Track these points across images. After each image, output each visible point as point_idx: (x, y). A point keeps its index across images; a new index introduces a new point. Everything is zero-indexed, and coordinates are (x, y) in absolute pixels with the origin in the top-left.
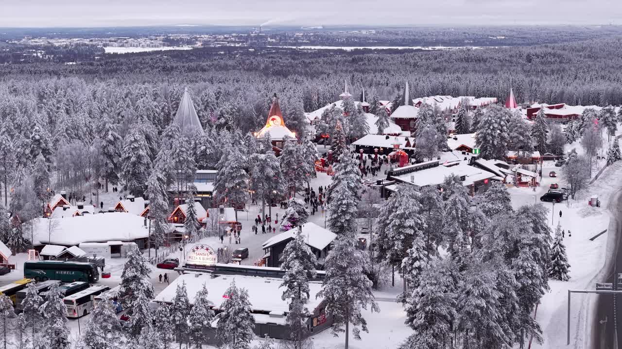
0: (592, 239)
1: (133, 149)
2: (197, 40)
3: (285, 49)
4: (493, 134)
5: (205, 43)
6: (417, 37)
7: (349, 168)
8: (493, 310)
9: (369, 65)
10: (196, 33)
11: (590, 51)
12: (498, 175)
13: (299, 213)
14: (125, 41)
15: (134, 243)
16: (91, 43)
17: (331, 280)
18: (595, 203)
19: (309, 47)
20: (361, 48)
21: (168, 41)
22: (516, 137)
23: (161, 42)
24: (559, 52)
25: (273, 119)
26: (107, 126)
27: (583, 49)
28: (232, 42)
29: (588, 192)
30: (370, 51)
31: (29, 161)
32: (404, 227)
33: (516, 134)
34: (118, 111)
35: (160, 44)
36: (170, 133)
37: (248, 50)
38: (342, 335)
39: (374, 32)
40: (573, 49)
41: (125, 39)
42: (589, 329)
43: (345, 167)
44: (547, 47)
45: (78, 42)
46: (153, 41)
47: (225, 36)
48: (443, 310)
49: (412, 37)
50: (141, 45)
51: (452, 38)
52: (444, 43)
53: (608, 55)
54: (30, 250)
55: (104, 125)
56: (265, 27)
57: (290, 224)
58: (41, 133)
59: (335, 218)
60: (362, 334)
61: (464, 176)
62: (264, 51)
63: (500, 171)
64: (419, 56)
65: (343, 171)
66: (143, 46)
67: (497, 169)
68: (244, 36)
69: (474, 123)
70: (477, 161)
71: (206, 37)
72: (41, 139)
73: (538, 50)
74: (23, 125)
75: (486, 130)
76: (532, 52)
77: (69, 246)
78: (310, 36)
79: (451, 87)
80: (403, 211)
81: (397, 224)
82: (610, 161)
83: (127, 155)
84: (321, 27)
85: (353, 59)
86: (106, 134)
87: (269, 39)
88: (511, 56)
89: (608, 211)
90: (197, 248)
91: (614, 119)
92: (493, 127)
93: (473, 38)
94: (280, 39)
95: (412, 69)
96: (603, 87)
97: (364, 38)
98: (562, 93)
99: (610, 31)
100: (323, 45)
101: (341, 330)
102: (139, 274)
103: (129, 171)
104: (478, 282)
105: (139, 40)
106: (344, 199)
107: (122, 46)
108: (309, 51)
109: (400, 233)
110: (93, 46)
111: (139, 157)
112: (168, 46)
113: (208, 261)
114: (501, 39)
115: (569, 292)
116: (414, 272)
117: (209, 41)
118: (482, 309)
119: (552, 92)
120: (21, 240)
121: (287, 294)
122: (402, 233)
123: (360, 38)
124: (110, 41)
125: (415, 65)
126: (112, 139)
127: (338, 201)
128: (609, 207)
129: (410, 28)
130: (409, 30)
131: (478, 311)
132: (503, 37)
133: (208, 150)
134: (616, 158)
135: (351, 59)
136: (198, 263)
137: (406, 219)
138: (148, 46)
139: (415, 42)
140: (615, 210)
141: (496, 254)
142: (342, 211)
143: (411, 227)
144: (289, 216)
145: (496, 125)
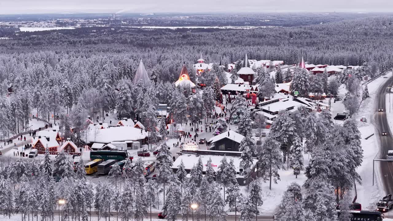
0: (366, 139)
1: (124, 93)
2: (77, 23)
3: (133, 28)
4: (302, 83)
5: (82, 25)
6: (215, 21)
7: (241, 103)
8: (345, 167)
9: (195, 39)
10: (76, 18)
11: (327, 30)
12: (309, 106)
13: (223, 125)
14: (32, 24)
15: (138, 142)
16: (10, 25)
17: (264, 155)
18: (364, 120)
19: (148, 27)
20: (181, 27)
21: (59, 24)
22: (314, 85)
23: (55, 24)
24: (309, 31)
25: (183, 76)
26: (104, 80)
27: (323, 29)
28: (99, 24)
29: (358, 114)
30: (187, 30)
31: (63, 100)
32: (288, 131)
33: (313, 84)
34: (94, 72)
35: (54, 25)
36: (140, 85)
37: (110, 29)
38: (268, 182)
39: (188, 17)
40: (317, 30)
41: (32, 22)
42: (381, 179)
43: (239, 102)
44: (301, 28)
45: (2, 24)
46: (49, 24)
47: (95, 20)
48: (324, 167)
49: (212, 21)
50: (42, 26)
51: (237, 21)
52: (232, 24)
53: (338, 33)
54: (85, 146)
55: (102, 80)
56: (119, 14)
57: (219, 131)
58: (68, 85)
59: (242, 128)
60: (278, 181)
61: (293, 107)
62: (120, 30)
63: (309, 104)
64: (224, 34)
65: (238, 104)
66: (43, 27)
67: (307, 103)
68: (107, 20)
69: (286, 77)
70: (297, 98)
71: (82, 21)
72: (68, 87)
73: (296, 30)
74: (54, 80)
75: (298, 81)
76: (293, 31)
77: (106, 144)
78: (148, 20)
79: (255, 54)
80: (287, 123)
81: (285, 130)
82: (364, 98)
83: (121, 96)
84: (153, 14)
85: (183, 36)
86: (103, 85)
87: (122, 22)
88: (280, 34)
89: (371, 124)
90: (188, 142)
91: (361, 74)
92: (302, 80)
93: (250, 21)
94: (129, 22)
95: (220, 42)
96: (345, 54)
97: (182, 21)
98: (322, 58)
99: (335, 16)
100: (156, 25)
101: (267, 179)
102: (166, 155)
103: (122, 105)
104: (338, 154)
105: (40, 23)
106: (246, 118)
107: (30, 27)
108: (149, 30)
109: (286, 134)
110: (12, 27)
111: (127, 97)
112: (59, 27)
113: (194, 148)
114: (268, 22)
115: (374, 160)
116: (297, 153)
117: (85, 23)
118: (341, 166)
119: (316, 58)
120: (80, 141)
121: (243, 162)
122: (287, 134)
123: (179, 21)
124: (23, 24)
125: (222, 40)
126: (107, 87)
127: (243, 119)
128: (371, 122)
129: (211, 14)
130: (210, 16)
131: (339, 168)
132: (269, 21)
133: (160, 93)
134: (367, 96)
135: (182, 36)
136: (189, 150)
137: (289, 127)
138: (47, 26)
139: (214, 24)
140: (375, 124)
141: (341, 143)
142: (246, 124)
143: (292, 131)
144: (218, 127)
145: (303, 79)
